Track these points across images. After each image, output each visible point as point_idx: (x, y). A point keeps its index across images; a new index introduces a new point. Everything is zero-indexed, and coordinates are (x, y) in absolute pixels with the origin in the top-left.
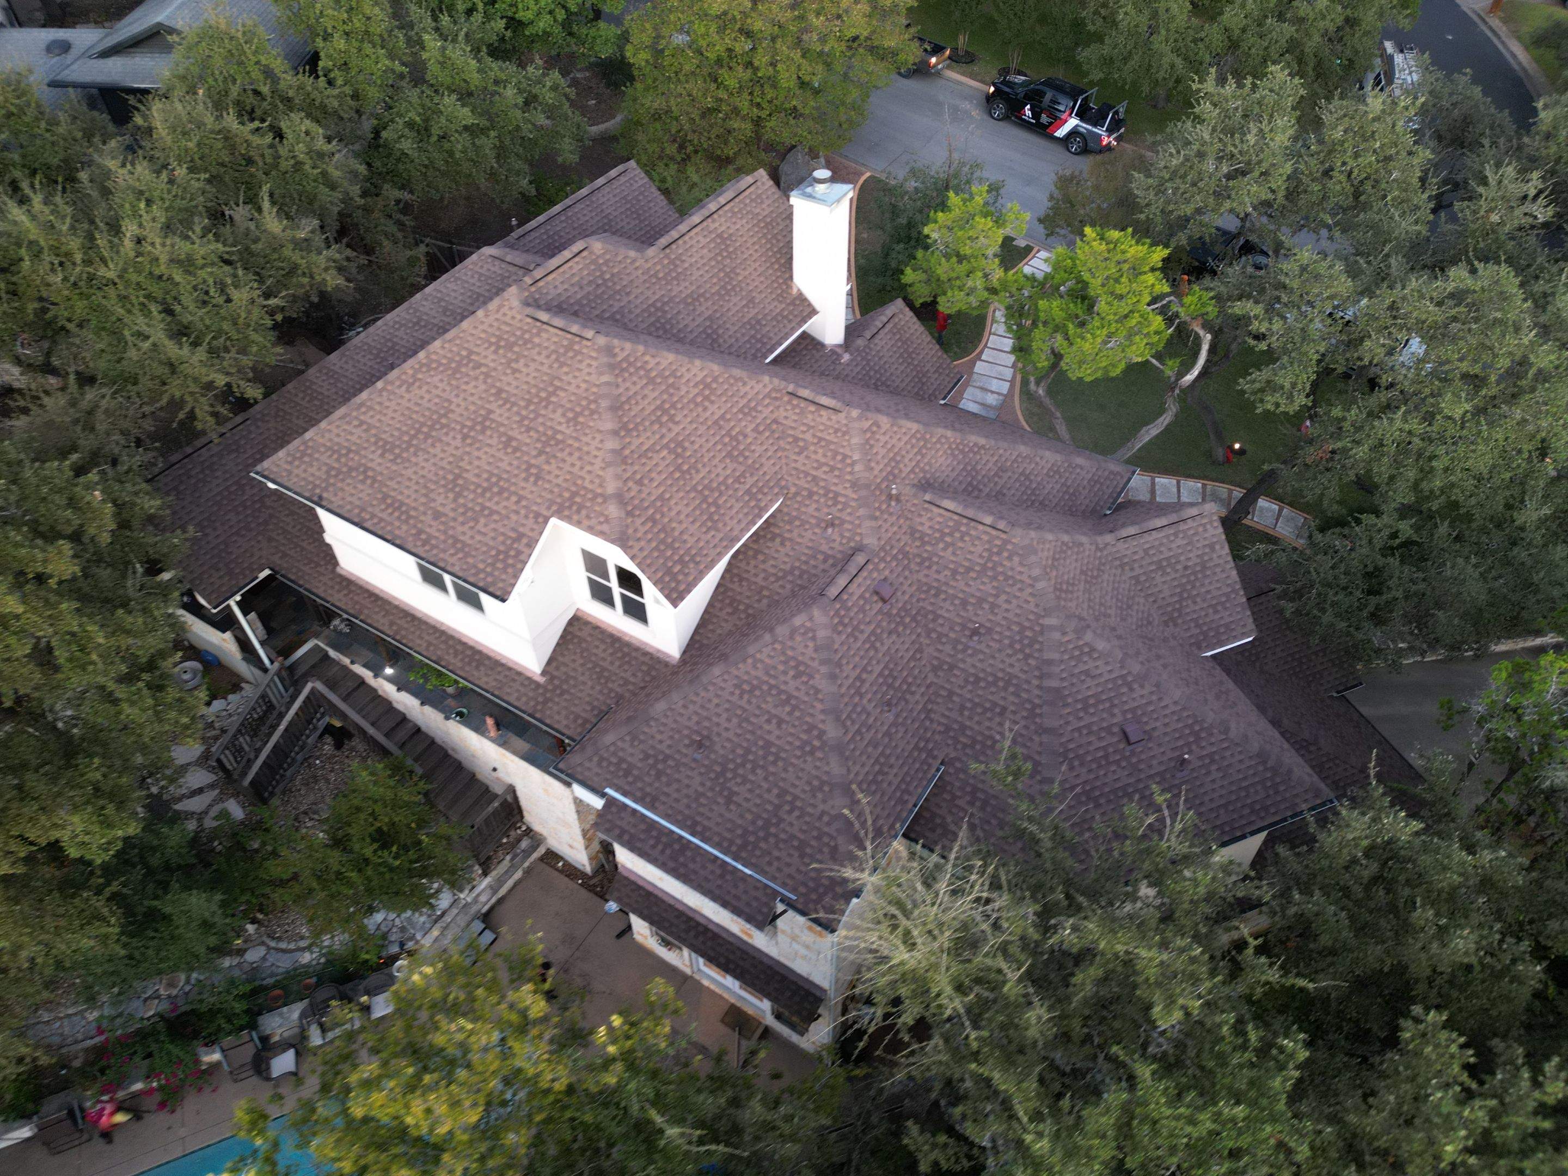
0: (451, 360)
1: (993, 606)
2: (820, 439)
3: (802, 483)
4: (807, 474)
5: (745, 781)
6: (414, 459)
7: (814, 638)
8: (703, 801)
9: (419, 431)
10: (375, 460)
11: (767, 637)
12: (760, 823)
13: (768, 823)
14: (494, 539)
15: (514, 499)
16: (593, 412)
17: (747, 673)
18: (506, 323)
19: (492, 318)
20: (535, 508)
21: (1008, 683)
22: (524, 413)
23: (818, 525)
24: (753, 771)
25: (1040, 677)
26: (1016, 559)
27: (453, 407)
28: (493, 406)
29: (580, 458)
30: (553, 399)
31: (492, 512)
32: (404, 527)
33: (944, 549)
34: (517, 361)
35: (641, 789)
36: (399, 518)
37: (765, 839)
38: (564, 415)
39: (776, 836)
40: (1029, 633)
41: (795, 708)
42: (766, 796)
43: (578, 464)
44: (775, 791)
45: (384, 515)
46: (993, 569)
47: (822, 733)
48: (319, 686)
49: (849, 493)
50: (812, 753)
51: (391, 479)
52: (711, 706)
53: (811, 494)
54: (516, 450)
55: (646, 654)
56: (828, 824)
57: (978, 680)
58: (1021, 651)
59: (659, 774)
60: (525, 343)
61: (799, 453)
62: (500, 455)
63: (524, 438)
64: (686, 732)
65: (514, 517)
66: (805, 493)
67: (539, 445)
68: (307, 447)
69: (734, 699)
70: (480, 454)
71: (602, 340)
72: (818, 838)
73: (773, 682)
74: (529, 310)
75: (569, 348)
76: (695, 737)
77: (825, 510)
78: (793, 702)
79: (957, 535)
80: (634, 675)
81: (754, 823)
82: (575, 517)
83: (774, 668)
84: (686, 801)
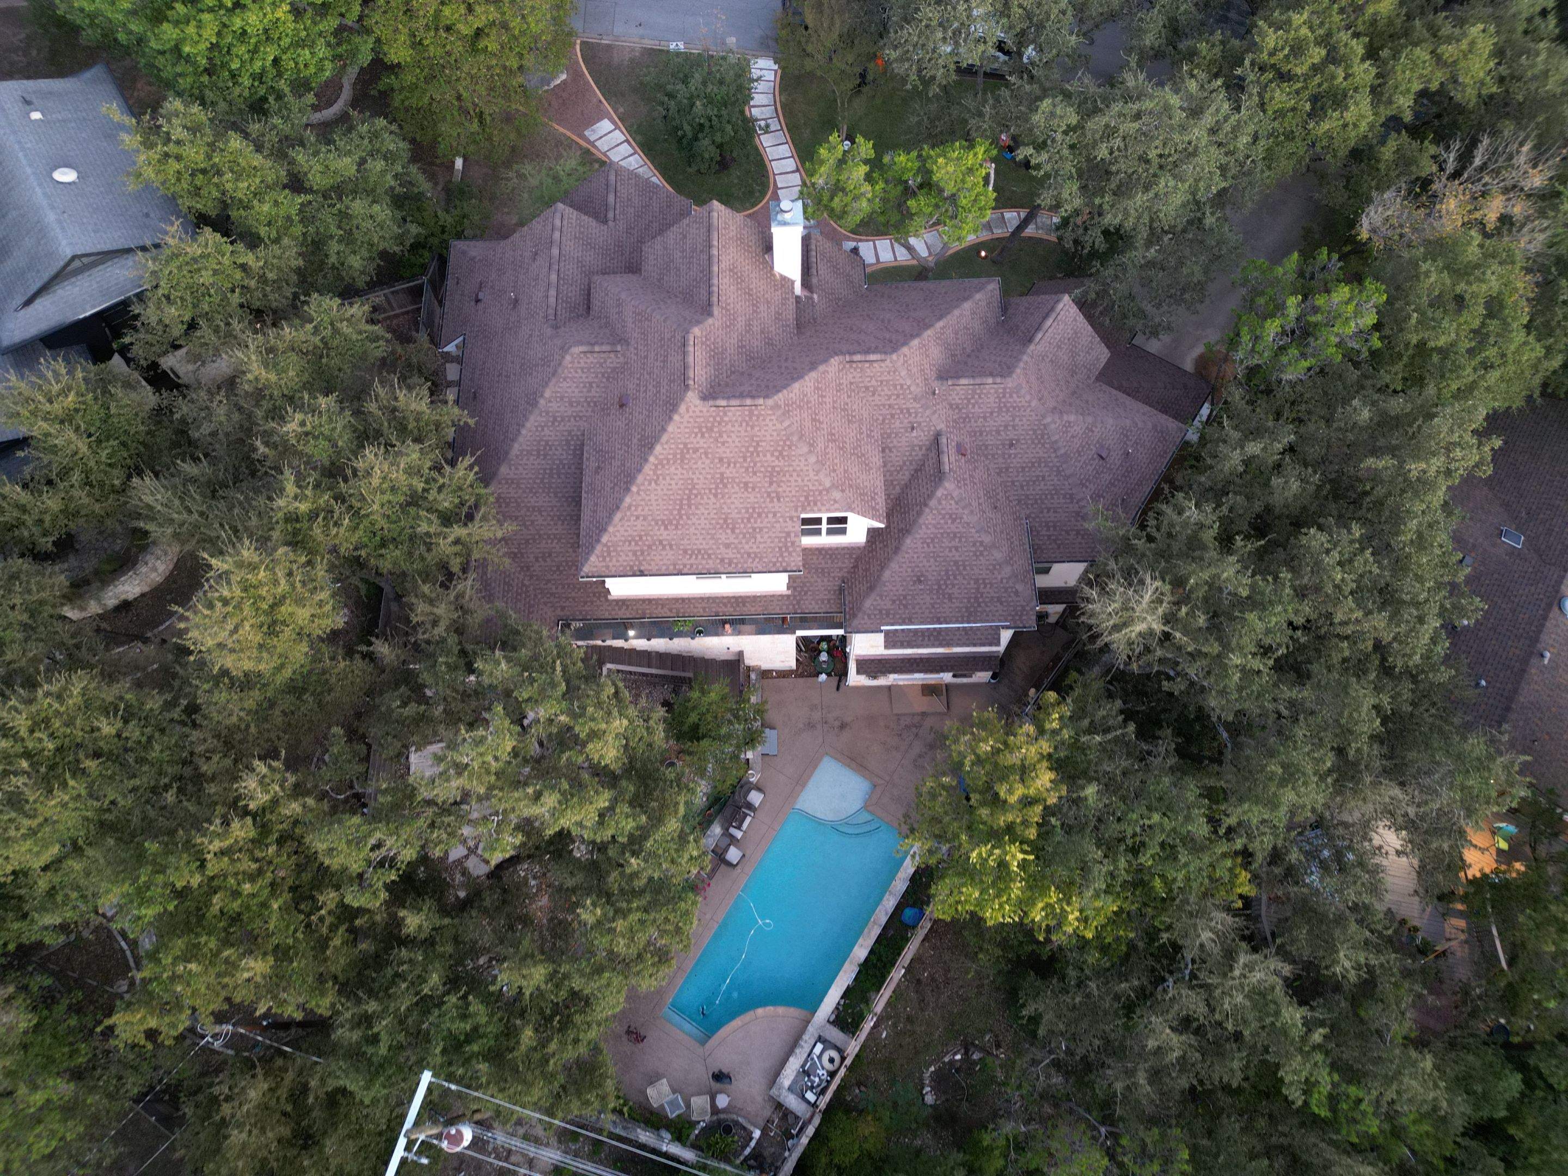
0: (674, 454)
1: (1014, 426)
2: (882, 381)
3: (884, 411)
5: (953, 585)
6: (689, 522)
7: (953, 498)
8: (937, 606)
9: (681, 505)
10: (664, 534)
11: (927, 509)
12: (972, 600)
13: (976, 598)
14: (772, 542)
15: (770, 515)
16: (790, 447)
17: (925, 533)
18: (700, 417)
19: (686, 417)
20: (787, 514)
21: (1040, 462)
22: (745, 465)
24: (955, 578)
27: (695, 481)
28: (723, 469)
29: (798, 475)
30: (760, 449)
31: (761, 529)
32: (710, 562)
33: (973, 408)
34: (721, 436)
35: (901, 618)
36: (703, 558)
37: (979, 606)
38: (772, 455)
39: (984, 602)
41: (961, 538)
42: (968, 587)
43: (799, 479)
44: (972, 582)
45: (692, 561)
46: (1005, 406)
47: (982, 543)
48: (609, 666)
49: (915, 405)
50: (982, 555)
51: (683, 539)
52: (915, 559)
53: (893, 416)
54: (753, 488)
55: (844, 549)
56: (1007, 582)
58: (1039, 442)
60: (720, 423)
61: (873, 395)
62: (746, 494)
63: (755, 479)
64: (908, 579)
65: (777, 525)
67: (767, 479)
68: (608, 547)
69: (926, 549)
70: (733, 500)
71: (770, 402)
72: (1006, 591)
73: (941, 531)
74: (711, 403)
75: (751, 414)
76: (915, 579)
77: (906, 421)
78: (958, 535)
79: (977, 396)
80: (843, 563)
81: (969, 602)
82: (815, 509)
83: (939, 523)
84: (927, 611)
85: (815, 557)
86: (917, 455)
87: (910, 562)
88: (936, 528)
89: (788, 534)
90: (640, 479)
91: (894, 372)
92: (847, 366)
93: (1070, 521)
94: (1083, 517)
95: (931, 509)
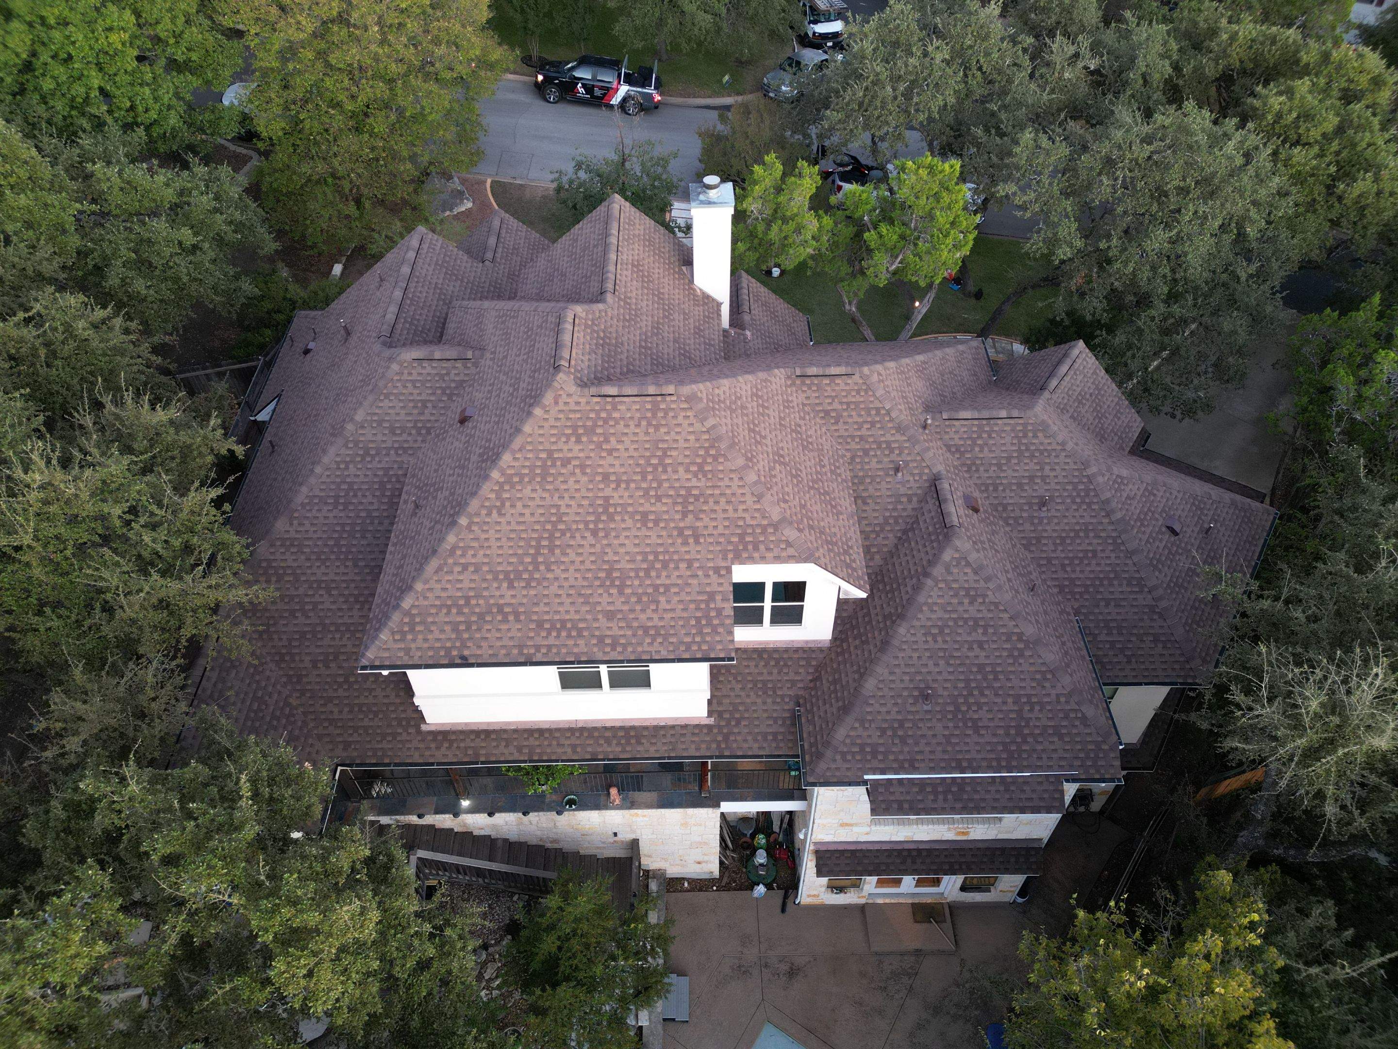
0: (532, 468)
1: (1043, 478)
2: (848, 404)
3: (853, 446)
4: (853, 437)
5: (980, 706)
6: (550, 576)
7: (968, 564)
8: (953, 740)
9: (538, 547)
10: (507, 596)
11: (929, 582)
12: (1013, 732)
13: (1018, 728)
14: (684, 610)
15: (683, 565)
16: (715, 458)
17: (929, 619)
18: (575, 411)
19: (554, 412)
20: (711, 564)
21: (1087, 531)
22: (644, 485)
23: (887, 475)
24: (982, 694)
25: (1108, 515)
26: (1040, 435)
27: (563, 510)
28: (608, 492)
29: (728, 502)
30: (668, 461)
31: (667, 587)
32: (581, 642)
33: (981, 451)
34: (607, 441)
35: (895, 760)
36: (569, 636)
37: (1025, 741)
38: (687, 471)
39: (1031, 734)
40: (1081, 487)
41: (985, 627)
42: (1004, 708)
43: (730, 508)
44: (1010, 700)
45: (551, 641)
46: (1027, 450)
47: (1020, 636)
48: (421, 854)
49: (898, 437)
50: (1021, 655)
51: (537, 604)
52: (915, 661)
53: (866, 452)
54: (656, 522)
55: (797, 650)
56: (1067, 702)
57: (1063, 539)
58: (1083, 502)
60: (606, 421)
61: (836, 423)
62: (644, 532)
63: (659, 507)
64: (905, 693)
65: (694, 582)
66: (860, 453)
67: (679, 508)
68: (412, 616)
69: (931, 645)
70: (622, 540)
71: (685, 390)
72: (1066, 717)
73: (954, 616)
74: (593, 390)
75: (655, 410)
76: (916, 693)
77: (886, 460)
78: (982, 623)
79: (985, 435)
80: (797, 673)
81: (1008, 734)
82: (756, 555)
83: (949, 603)
84: (940, 748)
85: (752, 664)
86: (904, 509)
87: (907, 665)
88: (946, 611)
89: (712, 596)
90: (474, 505)
91: (866, 391)
92: (798, 382)
93: (1142, 620)
94: (1161, 615)
95: (936, 582)
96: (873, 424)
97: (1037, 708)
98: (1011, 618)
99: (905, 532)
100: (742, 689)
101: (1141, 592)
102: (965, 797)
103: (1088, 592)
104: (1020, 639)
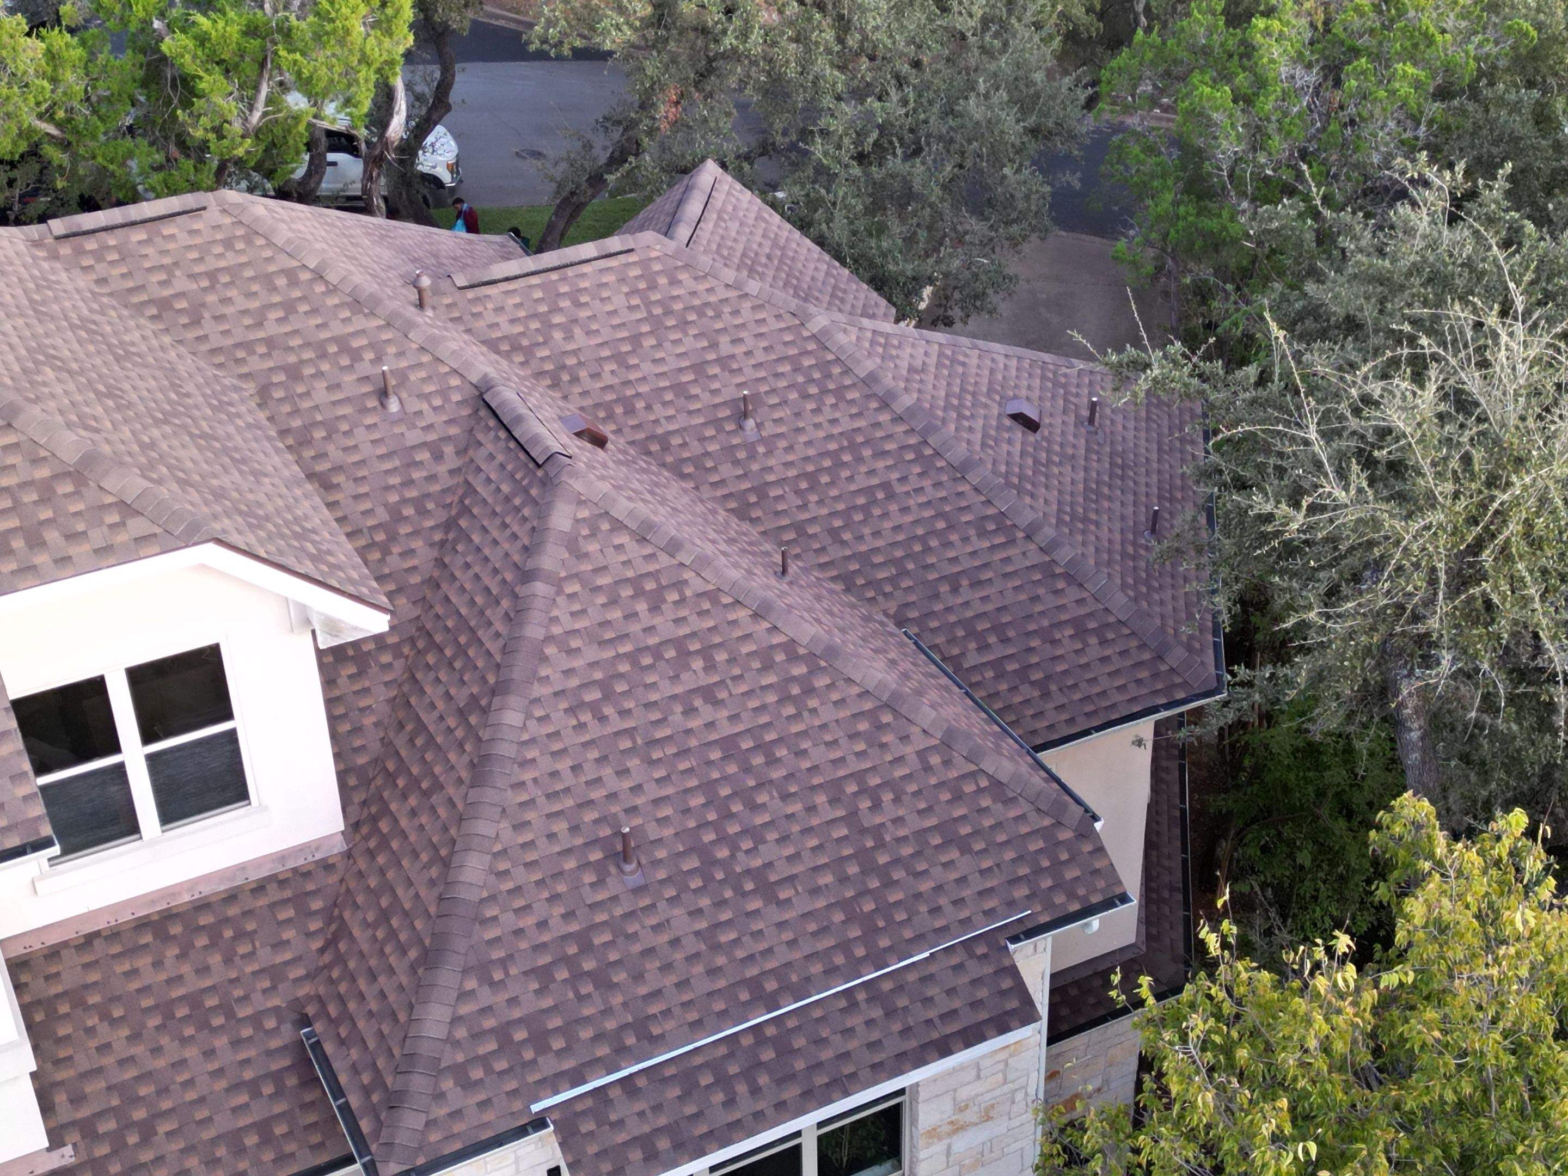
2: (212, 275)
5: (757, 835)
8: (726, 937)
12: (853, 869)
17: (568, 672)
23: (364, 410)
25: (885, 405)
26: (683, 276)
35: (599, 1037)
37: (890, 883)
39: (896, 862)
40: (807, 362)
41: (706, 653)
42: (815, 822)
44: (821, 799)
49: (360, 323)
50: (809, 691)
52: (568, 780)
55: (260, 888)
56: (947, 763)
57: (812, 478)
59: (602, 981)
61: (196, 322)
73: (626, 648)
76: (596, 855)
77: (349, 378)
78: (694, 646)
79: (565, 304)
80: (280, 945)
81: (844, 880)
82: (41, 559)
83: (606, 624)
84: (698, 969)
85: (143, 962)
86: (432, 478)
87: (552, 796)
88: (603, 643)
91: (248, 239)
92: (65, 250)
93: (1035, 599)
94: (1069, 577)
95: (558, 584)
96: (289, 307)
97: (887, 797)
98: (756, 616)
99: (450, 524)
100: (135, 1037)
101: (1012, 542)
102: (800, 1065)
103: (905, 573)
104: (793, 657)
